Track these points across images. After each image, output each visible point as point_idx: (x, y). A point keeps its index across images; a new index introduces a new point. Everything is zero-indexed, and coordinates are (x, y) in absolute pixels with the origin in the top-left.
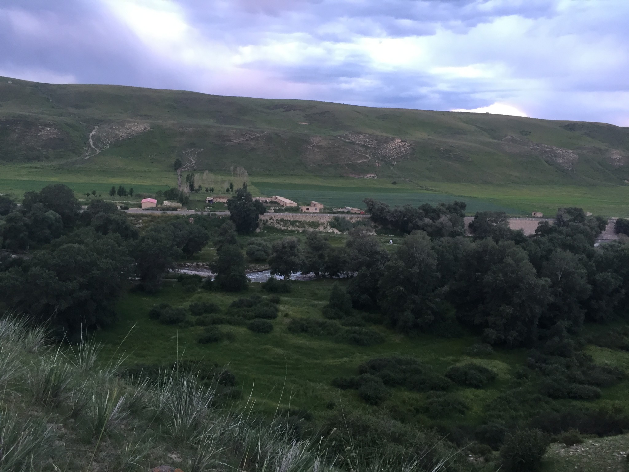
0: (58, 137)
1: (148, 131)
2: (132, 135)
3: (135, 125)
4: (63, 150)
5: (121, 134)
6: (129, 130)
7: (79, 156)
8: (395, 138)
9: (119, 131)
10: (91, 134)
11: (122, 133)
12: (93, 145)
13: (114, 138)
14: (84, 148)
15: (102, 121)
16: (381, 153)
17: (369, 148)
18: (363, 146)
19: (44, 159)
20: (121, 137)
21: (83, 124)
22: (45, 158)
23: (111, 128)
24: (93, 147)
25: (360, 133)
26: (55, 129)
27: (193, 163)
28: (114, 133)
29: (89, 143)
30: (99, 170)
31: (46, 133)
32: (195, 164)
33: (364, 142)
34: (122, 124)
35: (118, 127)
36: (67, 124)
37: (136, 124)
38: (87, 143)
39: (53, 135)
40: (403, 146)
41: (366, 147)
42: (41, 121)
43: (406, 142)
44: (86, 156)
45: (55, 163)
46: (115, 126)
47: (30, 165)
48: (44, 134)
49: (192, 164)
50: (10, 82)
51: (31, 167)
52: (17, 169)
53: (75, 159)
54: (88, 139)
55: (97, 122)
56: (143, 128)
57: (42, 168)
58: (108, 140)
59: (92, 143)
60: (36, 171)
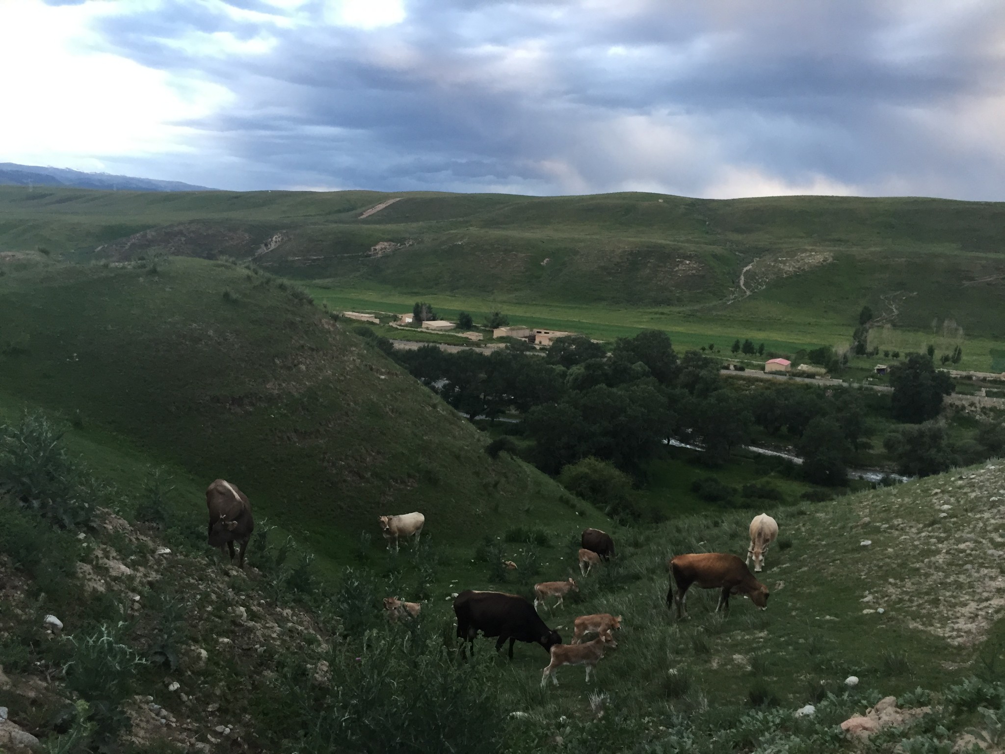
0: (697, 274)
1: (829, 264)
2: (802, 270)
3: (811, 256)
4: (701, 291)
5: (787, 268)
7: (721, 300)
9: (785, 264)
10: (745, 269)
12: (744, 284)
13: (775, 274)
14: (730, 289)
19: (676, 303)
20: (786, 273)
21: (741, 255)
22: (677, 301)
23: (776, 261)
24: (743, 287)
27: (893, 314)
28: (778, 267)
29: (739, 282)
30: (740, 319)
31: (687, 267)
35: (784, 259)
37: (813, 253)
38: (735, 283)
44: (729, 300)
45: (687, 309)
47: (656, 310)
49: (892, 316)
50: (660, 201)
51: (656, 313)
52: (640, 314)
53: (714, 303)
54: (739, 277)
55: (759, 252)
56: (821, 260)
57: (669, 315)
58: (767, 278)
59: (742, 282)
60: (660, 318)
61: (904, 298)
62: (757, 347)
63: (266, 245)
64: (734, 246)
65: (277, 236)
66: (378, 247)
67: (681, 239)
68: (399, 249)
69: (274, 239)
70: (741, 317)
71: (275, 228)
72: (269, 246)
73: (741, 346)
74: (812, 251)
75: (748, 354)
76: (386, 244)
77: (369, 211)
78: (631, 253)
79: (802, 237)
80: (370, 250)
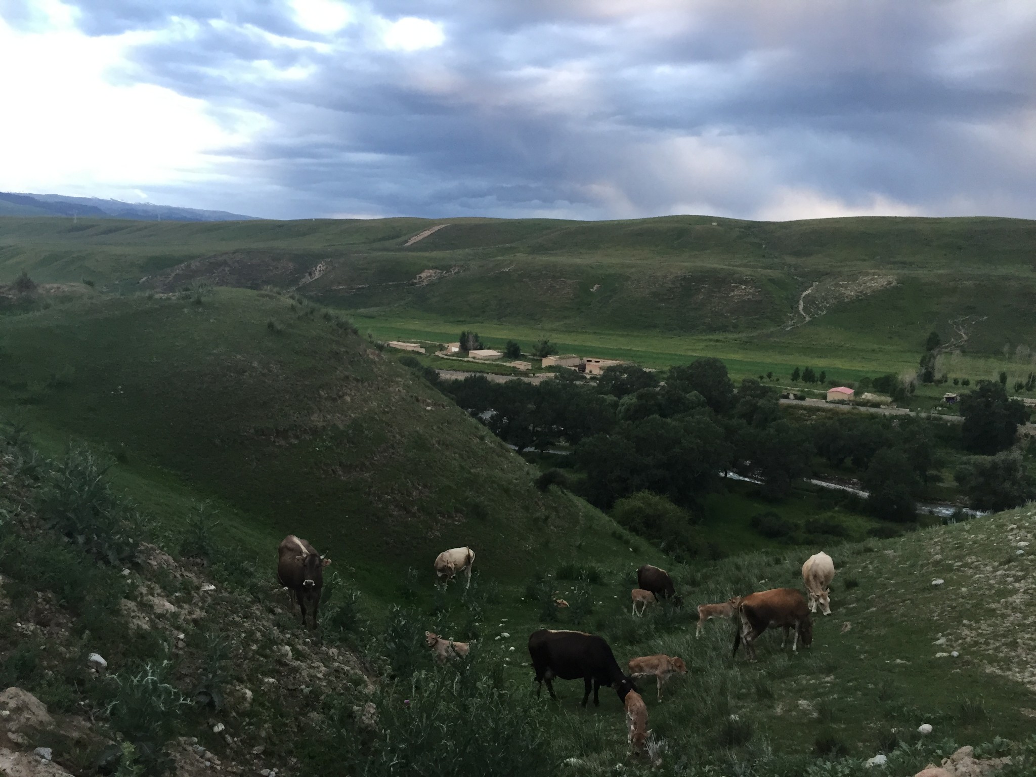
0: (754, 299)
1: (893, 287)
2: (864, 294)
3: (873, 279)
4: (758, 317)
5: (848, 293)
6: (862, 287)
7: (779, 326)
9: (846, 288)
11: (850, 291)
12: (803, 310)
13: (836, 298)
14: (789, 314)
15: (827, 274)
19: (732, 329)
20: (847, 297)
21: (799, 279)
22: (733, 327)
24: (802, 313)
26: (752, 287)
27: (962, 340)
28: (838, 291)
29: (797, 308)
30: (801, 346)
31: (742, 292)
32: (966, 341)
34: (853, 278)
36: (771, 280)
37: (876, 277)
38: (794, 308)
39: (748, 295)
42: (736, 276)
44: (787, 327)
45: (743, 336)
46: (843, 281)
47: (711, 337)
48: (737, 295)
49: (961, 342)
50: (714, 224)
51: (711, 340)
52: (694, 341)
53: (772, 329)
54: (798, 301)
55: (819, 275)
56: (885, 284)
57: (724, 342)
58: (827, 303)
59: (801, 307)
60: (715, 346)
61: (973, 323)
62: (817, 375)
63: (310, 274)
64: (793, 270)
65: (321, 265)
66: (423, 275)
67: (737, 264)
68: (444, 277)
69: (318, 268)
70: (801, 344)
71: (318, 257)
72: (313, 275)
73: (801, 374)
74: (874, 274)
75: (808, 383)
76: (431, 271)
77: (414, 238)
78: (684, 279)
79: (864, 260)
80: (415, 278)
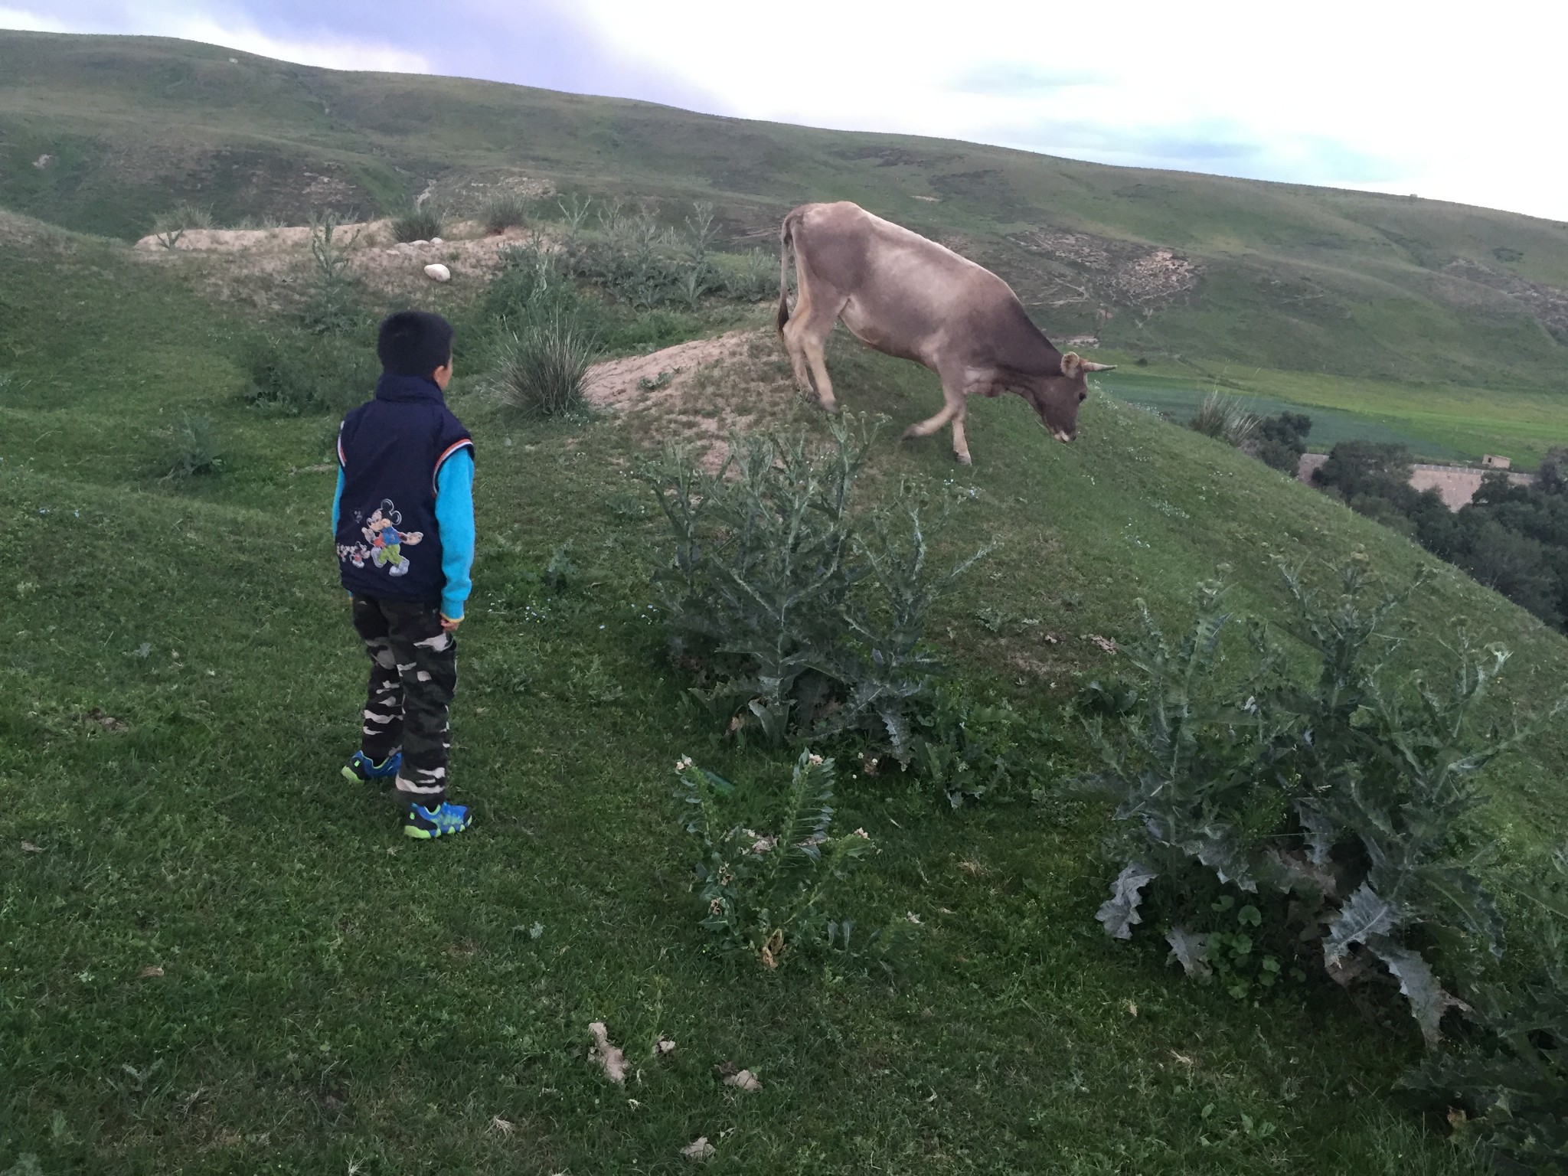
3: (522, 183)
6: (507, 194)
8: (1156, 249)
9: (484, 193)
10: (422, 198)
15: (447, 168)
16: (1118, 284)
17: (1088, 270)
18: (1073, 264)
21: (404, 172)
23: (467, 187)
25: (1068, 231)
26: (342, 181)
31: (324, 188)
33: (1077, 253)
34: (492, 177)
35: (482, 185)
36: (366, 171)
37: (525, 179)
39: (335, 194)
40: (1174, 271)
41: (1079, 267)
42: (310, 160)
43: (1184, 259)
46: (476, 182)
48: (316, 193)
50: (234, 62)
55: (438, 170)
56: (539, 192)
64: (388, 156)
74: (522, 174)
